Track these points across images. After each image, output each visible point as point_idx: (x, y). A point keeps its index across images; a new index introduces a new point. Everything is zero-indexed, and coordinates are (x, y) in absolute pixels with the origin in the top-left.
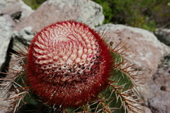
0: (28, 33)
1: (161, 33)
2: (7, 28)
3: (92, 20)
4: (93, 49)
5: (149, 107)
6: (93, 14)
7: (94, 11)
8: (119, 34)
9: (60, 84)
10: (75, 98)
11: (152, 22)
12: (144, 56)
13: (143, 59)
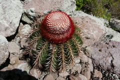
0: (32, 12)
1: (113, 22)
2: (21, 7)
3: (69, 8)
4: (68, 23)
5: (91, 58)
6: (70, 5)
7: (71, 3)
8: (83, 19)
9: (55, 34)
10: (59, 40)
11: (109, 13)
12: (93, 32)
13: (92, 33)
